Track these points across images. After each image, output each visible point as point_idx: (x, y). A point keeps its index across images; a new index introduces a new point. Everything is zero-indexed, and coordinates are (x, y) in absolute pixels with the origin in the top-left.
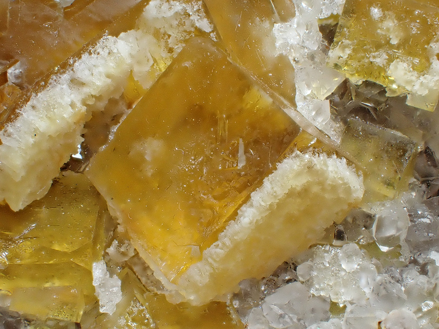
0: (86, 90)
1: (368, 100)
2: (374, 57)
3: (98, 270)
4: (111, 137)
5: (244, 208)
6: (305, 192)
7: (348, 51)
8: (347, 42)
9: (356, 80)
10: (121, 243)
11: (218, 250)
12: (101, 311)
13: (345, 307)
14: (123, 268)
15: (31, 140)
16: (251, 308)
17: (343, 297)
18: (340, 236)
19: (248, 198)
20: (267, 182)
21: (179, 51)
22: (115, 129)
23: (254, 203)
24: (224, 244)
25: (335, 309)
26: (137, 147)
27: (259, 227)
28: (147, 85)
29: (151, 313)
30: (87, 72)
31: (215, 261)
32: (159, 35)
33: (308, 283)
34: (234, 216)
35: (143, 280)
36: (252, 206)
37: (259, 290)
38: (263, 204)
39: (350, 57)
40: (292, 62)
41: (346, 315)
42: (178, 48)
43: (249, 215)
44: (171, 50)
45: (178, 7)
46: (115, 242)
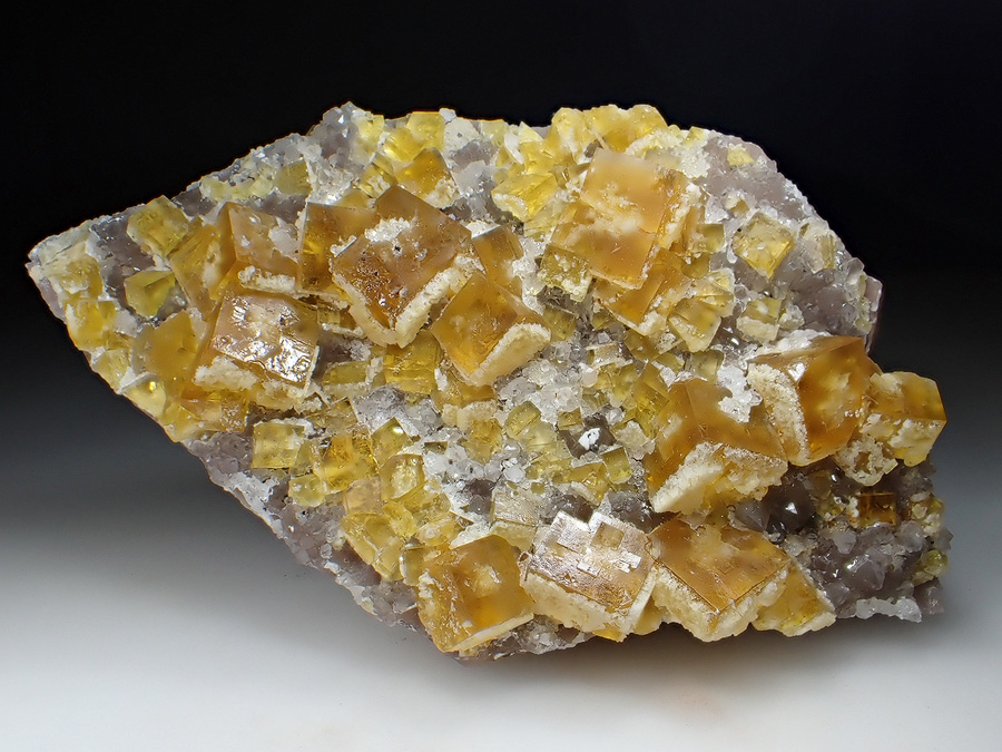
0: (431, 297)
1: (555, 295)
2: (557, 277)
3: (437, 372)
4: (441, 314)
5: (496, 347)
6: (522, 338)
7: (546, 274)
8: (546, 269)
10: (446, 361)
11: (486, 364)
12: (439, 389)
13: (542, 387)
16: (502, 388)
17: (541, 383)
18: (542, 357)
19: (498, 342)
20: (505, 336)
22: (443, 311)
24: (489, 361)
25: (538, 388)
26: (452, 319)
28: (457, 292)
29: (459, 390)
30: (431, 290)
31: (485, 368)
32: (461, 271)
33: (527, 377)
34: (492, 350)
35: (456, 376)
36: (499, 346)
37: (506, 380)
38: (504, 344)
39: (547, 276)
40: (521, 278)
41: (542, 390)
45: (469, 260)
46: (444, 360)
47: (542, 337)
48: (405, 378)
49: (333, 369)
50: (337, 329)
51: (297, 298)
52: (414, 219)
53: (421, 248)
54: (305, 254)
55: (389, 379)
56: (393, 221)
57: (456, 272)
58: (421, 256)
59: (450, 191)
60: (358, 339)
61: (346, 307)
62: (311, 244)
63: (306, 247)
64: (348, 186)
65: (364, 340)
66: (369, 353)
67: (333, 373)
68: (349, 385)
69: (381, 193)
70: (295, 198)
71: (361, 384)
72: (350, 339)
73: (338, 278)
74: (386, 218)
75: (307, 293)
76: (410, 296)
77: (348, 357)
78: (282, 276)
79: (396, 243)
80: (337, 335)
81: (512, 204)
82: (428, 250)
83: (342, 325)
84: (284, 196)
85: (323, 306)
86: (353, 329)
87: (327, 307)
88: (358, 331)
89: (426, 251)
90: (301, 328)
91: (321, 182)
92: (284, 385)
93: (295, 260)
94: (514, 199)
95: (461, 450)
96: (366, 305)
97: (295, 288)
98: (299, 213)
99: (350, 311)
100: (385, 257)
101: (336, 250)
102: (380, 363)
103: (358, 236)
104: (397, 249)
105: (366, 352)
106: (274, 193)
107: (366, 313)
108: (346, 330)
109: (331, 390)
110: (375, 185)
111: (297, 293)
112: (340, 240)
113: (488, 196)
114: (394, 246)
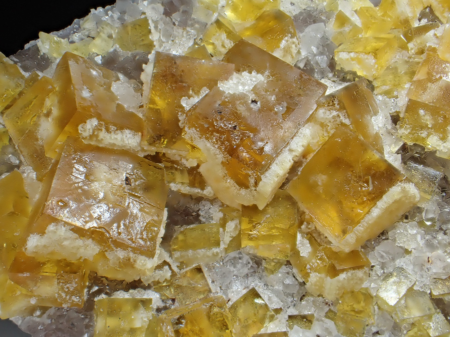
0: (294, 153)
1: (417, 153)
2: (421, 133)
3: (299, 236)
4: (299, 173)
5: (373, 209)
7: (409, 131)
8: (408, 126)
9: (410, 143)
10: (308, 224)
11: (361, 228)
12: (301, 255)
13: (411, 251)
14: (307, 234)
15: (276, 179)
16: (369, 252)
17: (411, 246)
18: (407, 218)
19: (376, 204)
20: (384, 197)
21: (332, 133)
22: (301, 169)
23: (378, 206)
24: (363, 225)
25: (407, 252)
26: (312, 179)
27: (380, 217)
28: (316, 149)
29: (327, 256)
30: (295, 145)
31: (359, 233)
32: (322, 125)
33: (394, 240)
34: (369, 212)
35: (319, 240)
36: (377, 207)
37: (371, 244)
38: (383, 207)
39: (409, 133)
40: (381, 135)
41: (412, 254)
42: (332, 132)
43: (376, 212)
44: (328, 133)
45: (335, 113)
46: (305, 223)
47: (415, 197)
48: (262, 243)
49: (181, 232)
50: (186, 189)
51: (141, 155)
52: (267, 73)
53: (279, 101)
54: (150, 108)
55: (245, 243)
56: (245, 74)
57: (318, 127)
58: (280, 109)
59: (294, 50)
60: (208, 200)
61: (195, 165)
62: (157, 99)
63: (152, 102)
64: (191, 43)
65: (213, 201)
66: (221, 215)
67: (181, 237)
68: (201, 252)
69: (224, 51)
70: (137, 54)
71: (215, 250)
72: (199, 199)
73: (190, 133)
74: (238, 71)
75: (152, 150)
76: (277, 152)
77: (197, 219)
78: (127, 131)
79: (252, 97)
80: (184, 195)
81: (360, 62)
82: (288, 103)
83: (192, 184)
84: (125, 54)
85: (169, 164)
86: (203, 189)
87: (173, 165)
88: (208, 192)
89: (285, 104)
90: (147, 188)
91: (164, 40)
92: (131, 255)
93: (140, 115)
94: (362, 56)
95: (330, 324)
96: (222, 163)
97: (140, 144)
98: (144, 65)
99: (201, 170)
100: (241, 109)
101: (186, 103)
102: (236, 226)
103: (210, 88)
104: (254, 102)
105: (217, 214)
106: (115, 50)
107: (220, 171)
108: (197, 191)
109: (182, 257)
110: (218, 43)
111: (143, 150)
112: (191, 92)
113: (331, 56)
114: (251, 99)
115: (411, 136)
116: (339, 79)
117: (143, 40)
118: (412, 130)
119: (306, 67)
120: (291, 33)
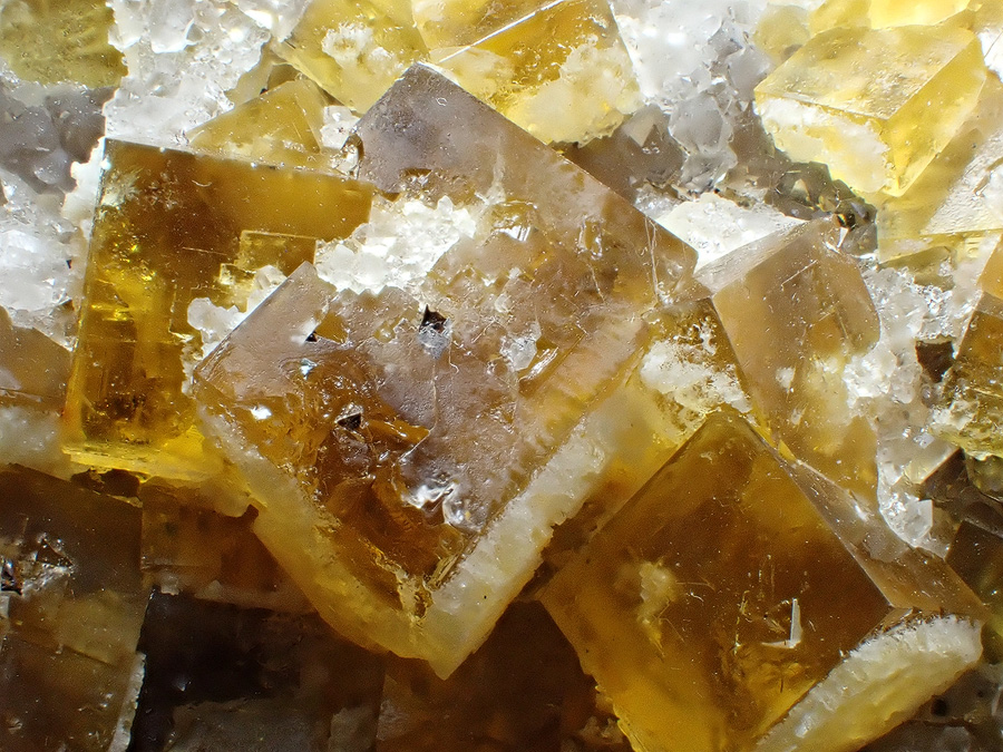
5: (798, 709)
7: (967, 419)
8: (965, 403)
9: (977, 453)
20: (835, 675)
21: (695, 429)
23: (815, 704)
34: (783, 719)
36: (810, 706)
42: (693, 427)
43: (807, 723)
44: (681, 428)
46: (593, 720)
52: (496, 196)
53: (519, 319)
63: (102, 293)
70: (66, 102)
79: (428, 299)
82: (547, 326)
84: (27, 94)
89: (537, 330)
93: (63, 340)
100: (387, 352)
102: (361, 728)
103: (289, 268)
108: (243, 592)
112: (225, 279)
113: (744, 106)
114: (422, 308)
115: (976, 432)
116: (764, 191)
117: (90, 40)
118: (979, 417)
119: (651, 147)
120: (598, 29)
